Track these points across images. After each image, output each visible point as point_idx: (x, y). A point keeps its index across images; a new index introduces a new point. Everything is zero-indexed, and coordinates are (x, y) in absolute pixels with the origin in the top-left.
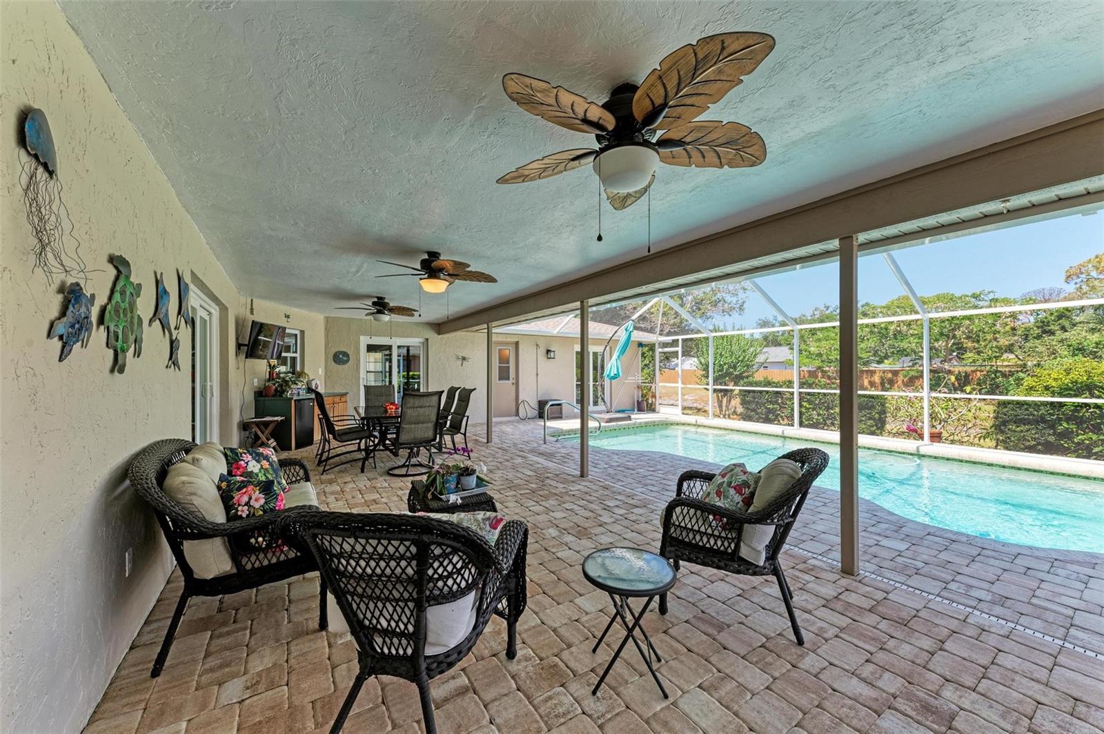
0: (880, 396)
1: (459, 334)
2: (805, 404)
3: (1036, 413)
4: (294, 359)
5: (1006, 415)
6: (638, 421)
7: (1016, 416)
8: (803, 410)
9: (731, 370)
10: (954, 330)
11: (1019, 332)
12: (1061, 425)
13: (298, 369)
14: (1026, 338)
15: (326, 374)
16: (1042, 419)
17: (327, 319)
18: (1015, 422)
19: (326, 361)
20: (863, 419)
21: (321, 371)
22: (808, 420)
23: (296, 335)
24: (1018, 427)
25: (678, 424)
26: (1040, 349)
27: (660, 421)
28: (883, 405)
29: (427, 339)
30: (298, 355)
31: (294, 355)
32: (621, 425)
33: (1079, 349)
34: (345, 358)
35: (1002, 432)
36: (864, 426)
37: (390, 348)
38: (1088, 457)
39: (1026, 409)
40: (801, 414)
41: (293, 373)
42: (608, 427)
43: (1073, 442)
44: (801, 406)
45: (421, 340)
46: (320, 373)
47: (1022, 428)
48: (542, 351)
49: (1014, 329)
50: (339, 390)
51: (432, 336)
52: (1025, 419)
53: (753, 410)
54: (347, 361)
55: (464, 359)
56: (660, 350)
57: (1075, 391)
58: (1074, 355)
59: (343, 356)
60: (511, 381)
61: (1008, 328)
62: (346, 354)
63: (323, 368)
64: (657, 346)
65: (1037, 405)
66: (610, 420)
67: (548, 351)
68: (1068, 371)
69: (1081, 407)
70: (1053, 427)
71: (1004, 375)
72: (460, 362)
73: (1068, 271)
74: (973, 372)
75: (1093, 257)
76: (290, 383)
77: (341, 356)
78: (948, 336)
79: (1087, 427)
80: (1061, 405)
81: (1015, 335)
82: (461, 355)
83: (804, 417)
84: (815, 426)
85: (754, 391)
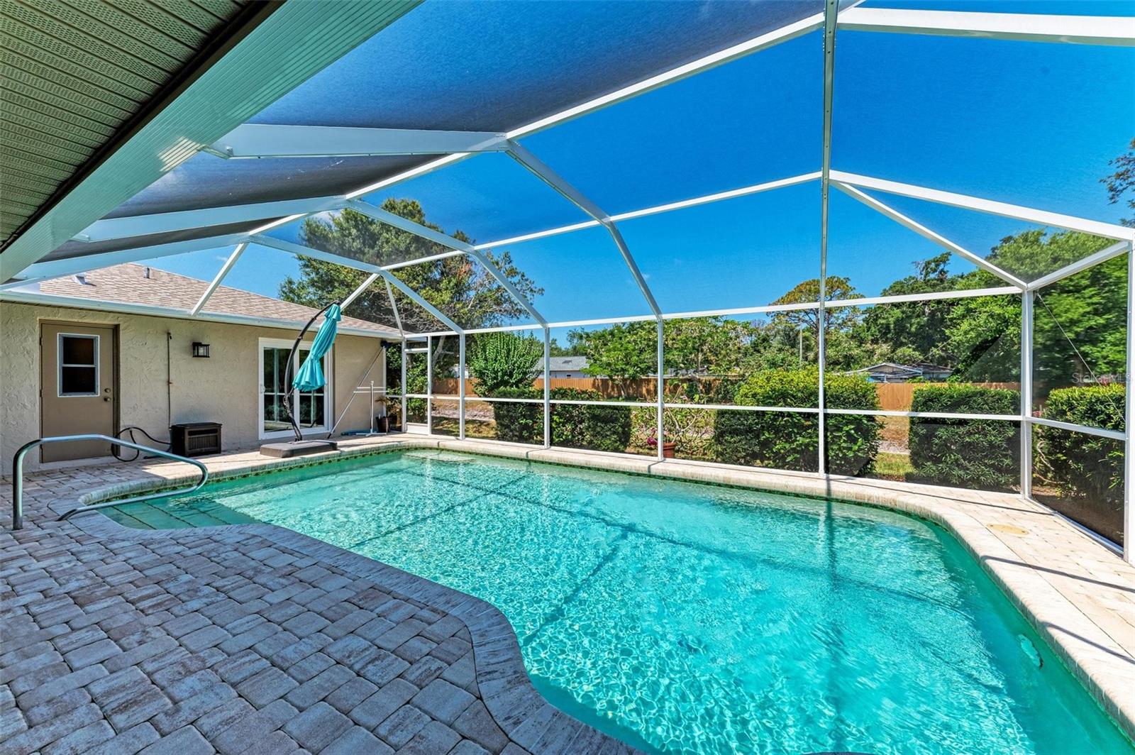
0: (625, 407)
2: (555, 418)
3: (745, 422)
5: (723, 425)
6: (346, 450)
7: (731, 426)
8: (554, 425)
9: (506, 378)
10: (701, 345)
11: (742, 351)
12: (764, 435)
14: (745, 355)
16: (750, 430)
18: (730, 433)
20: (608, 433)
22: (559, 437)
24: (732, 437)
25: (416, 449)
26: (753, 363)
27: (389, 447)
28: (627, 417)
32: (311, 459)
33: (773, 364)
35: (721, 443)
36: (608, 442)
38: (782, 467)
39: (739, 419)
40: (552, 430)
42: (288, 463)
43: (773, 452)
44: (552, 420)
47: (736, 438)
48: (182, 344)
49: (739, 348)
52: (737, 429)
53: (507, 427)
56: (407, 350)
57: (773, 399)
58: (770, 368)
60: (102, 394)
61: (736, 347)
64: (403, 346)
65: (746, 414)
66: (292, 453)
67: (196, 345)
68: (768, 379)
69: (778, 415)
70: (758, 437)
71: (732, 384)
74: (715, 380)
78: (698, 350)
79: (783, 436)
80: (764, 413)
81: (739, 353)
83: (555, 433)
84: (566, 443)
85: (507, 403)
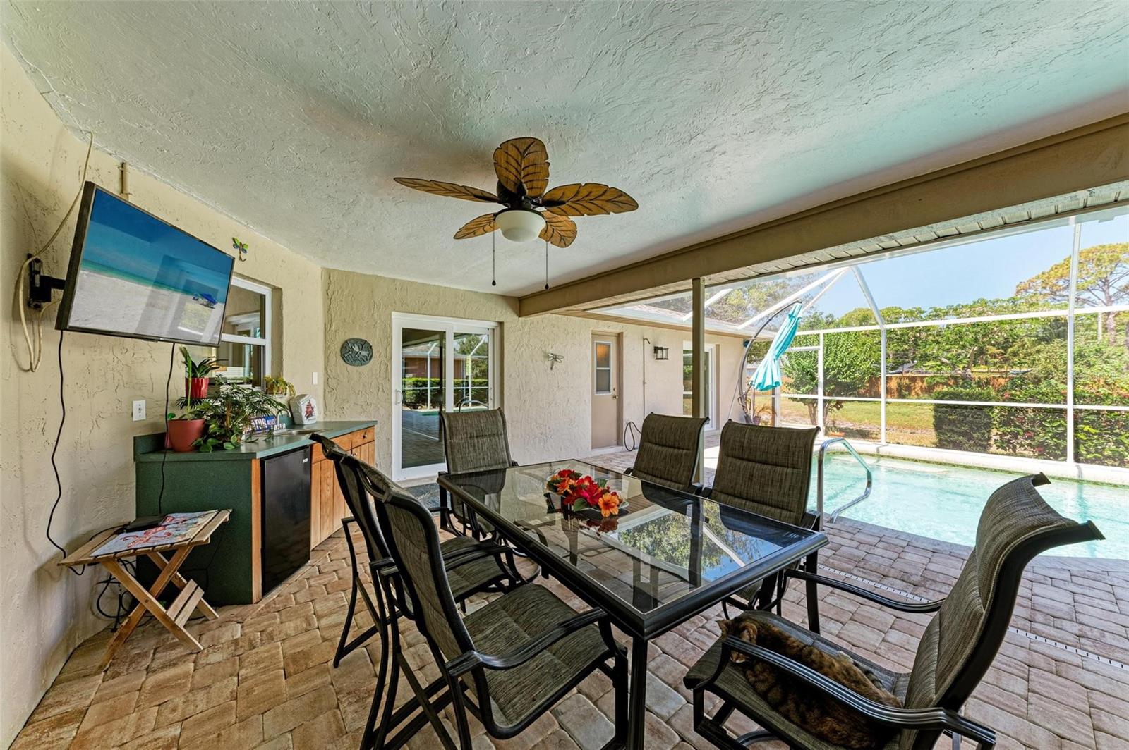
1: (548, 317)
4: (258, 350)
13: (268, 372)
15: (327, 382)
17: (329, 274)
19: (327, 358)
21: (317, 378)
23: (263, 297)
29: (501, 324)
30: (267, 342)
31: (258, 341)
34: (365, 353)
37: (442, 335)
41: (255, 382)
45: (492, 325)
46: (315, 382)
48: (649, 348)
50: (353, 415)
51: (509, 317)
54: (369, 358)
55: (555, 358)
59: (362, 348)
60: (613, 392)
62: (364, 345)
63: (322, 372)
67: (656, 349)
72: (548, 363)
73: (1017, 286)
75: (1040, 274)
76: (247, 410)
77: (356, 349)
82: (550, 351)
